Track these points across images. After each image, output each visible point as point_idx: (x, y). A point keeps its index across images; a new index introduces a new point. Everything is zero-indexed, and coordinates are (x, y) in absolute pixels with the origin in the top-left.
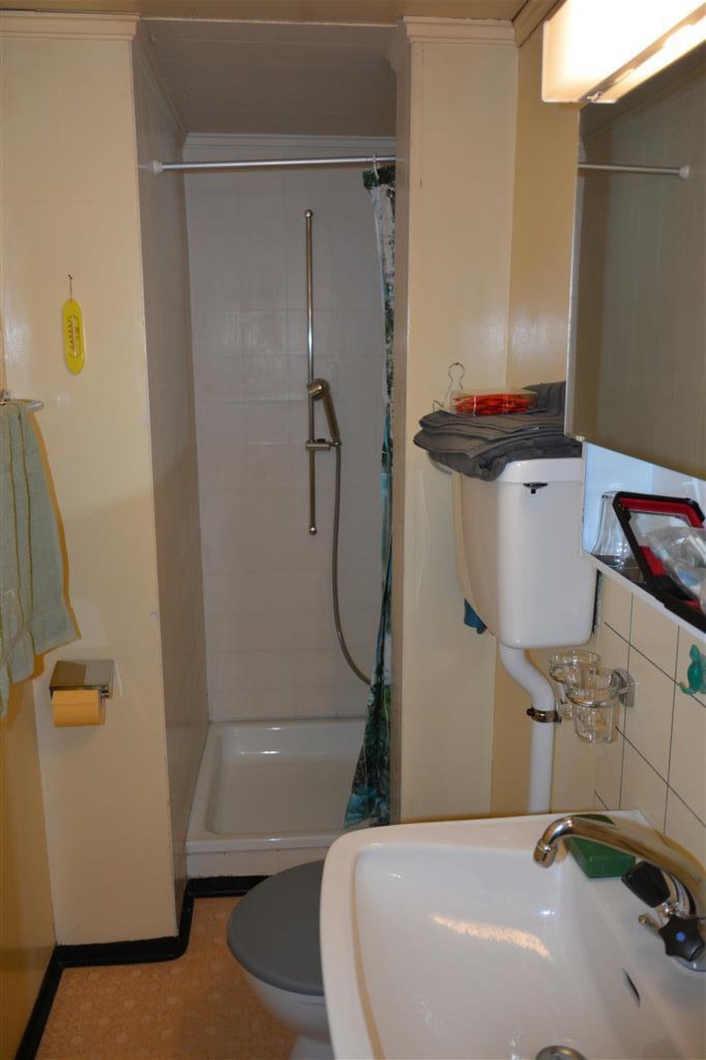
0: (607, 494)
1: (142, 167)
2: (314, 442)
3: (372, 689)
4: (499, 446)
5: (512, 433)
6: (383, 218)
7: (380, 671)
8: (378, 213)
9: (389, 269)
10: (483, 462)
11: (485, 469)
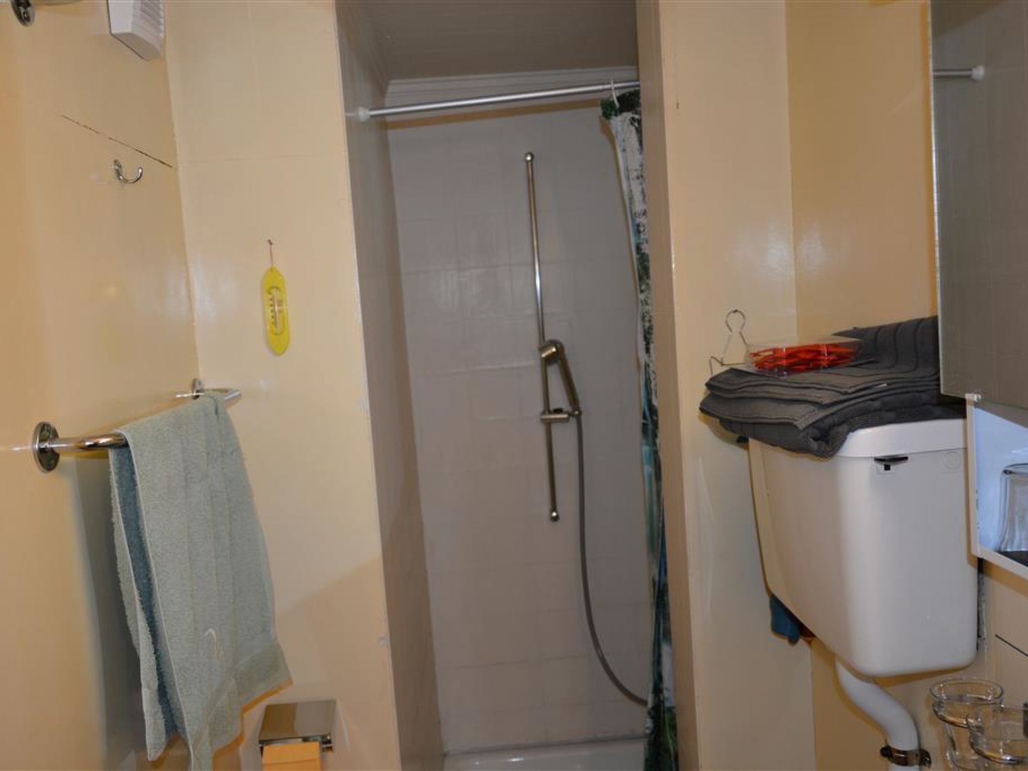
0: (1008, 469)
1: (349, 114)
2: (550, 412)
3: (649, 713)
4: (838, 411)
5: (853, 393)
6: (628, 150)
7: (657, 690)
8: (620, 146)
9: (638, 207)
10: (816, 432)
11: (819, 442)
